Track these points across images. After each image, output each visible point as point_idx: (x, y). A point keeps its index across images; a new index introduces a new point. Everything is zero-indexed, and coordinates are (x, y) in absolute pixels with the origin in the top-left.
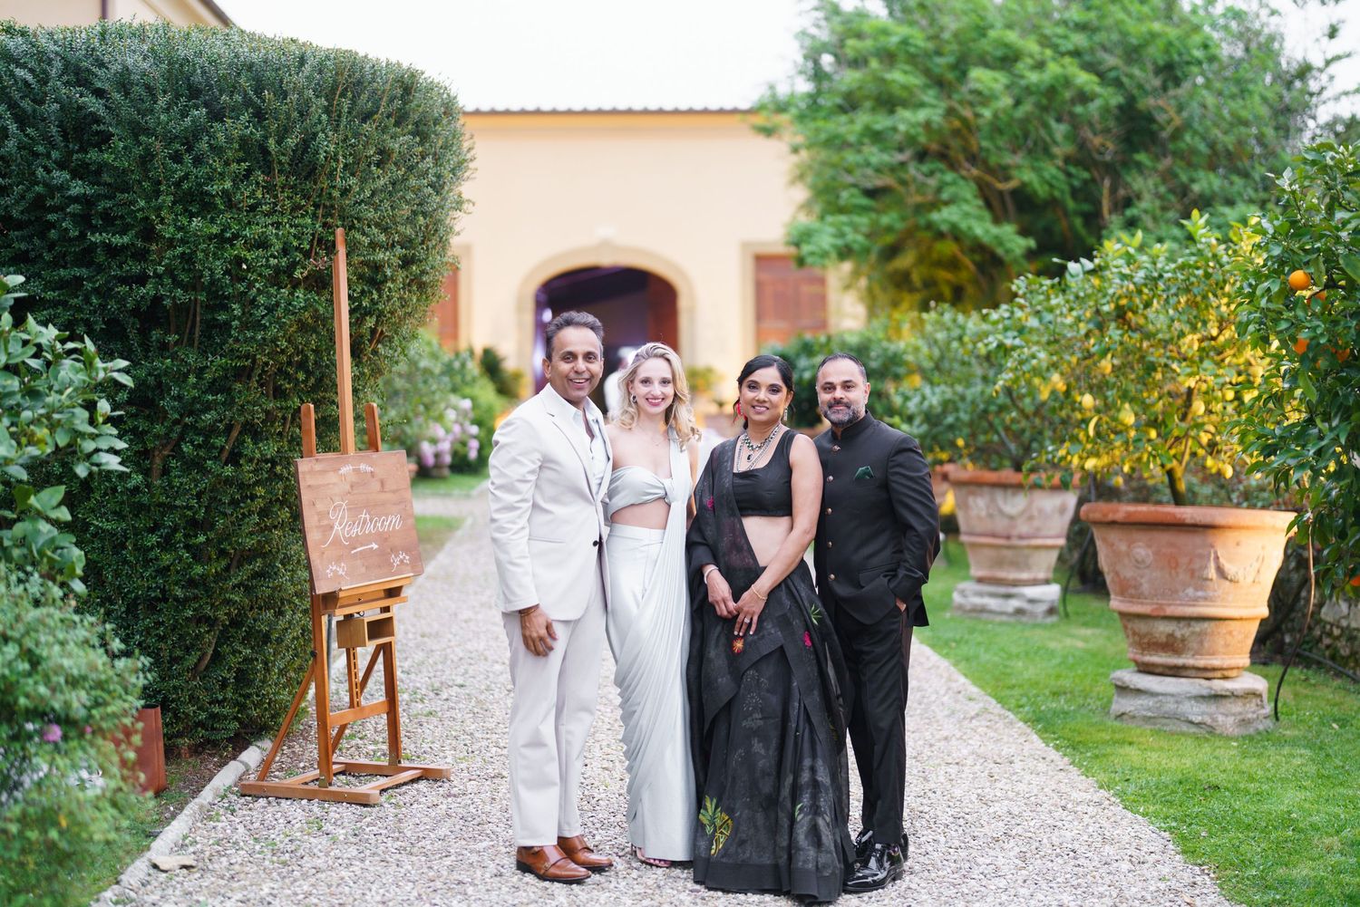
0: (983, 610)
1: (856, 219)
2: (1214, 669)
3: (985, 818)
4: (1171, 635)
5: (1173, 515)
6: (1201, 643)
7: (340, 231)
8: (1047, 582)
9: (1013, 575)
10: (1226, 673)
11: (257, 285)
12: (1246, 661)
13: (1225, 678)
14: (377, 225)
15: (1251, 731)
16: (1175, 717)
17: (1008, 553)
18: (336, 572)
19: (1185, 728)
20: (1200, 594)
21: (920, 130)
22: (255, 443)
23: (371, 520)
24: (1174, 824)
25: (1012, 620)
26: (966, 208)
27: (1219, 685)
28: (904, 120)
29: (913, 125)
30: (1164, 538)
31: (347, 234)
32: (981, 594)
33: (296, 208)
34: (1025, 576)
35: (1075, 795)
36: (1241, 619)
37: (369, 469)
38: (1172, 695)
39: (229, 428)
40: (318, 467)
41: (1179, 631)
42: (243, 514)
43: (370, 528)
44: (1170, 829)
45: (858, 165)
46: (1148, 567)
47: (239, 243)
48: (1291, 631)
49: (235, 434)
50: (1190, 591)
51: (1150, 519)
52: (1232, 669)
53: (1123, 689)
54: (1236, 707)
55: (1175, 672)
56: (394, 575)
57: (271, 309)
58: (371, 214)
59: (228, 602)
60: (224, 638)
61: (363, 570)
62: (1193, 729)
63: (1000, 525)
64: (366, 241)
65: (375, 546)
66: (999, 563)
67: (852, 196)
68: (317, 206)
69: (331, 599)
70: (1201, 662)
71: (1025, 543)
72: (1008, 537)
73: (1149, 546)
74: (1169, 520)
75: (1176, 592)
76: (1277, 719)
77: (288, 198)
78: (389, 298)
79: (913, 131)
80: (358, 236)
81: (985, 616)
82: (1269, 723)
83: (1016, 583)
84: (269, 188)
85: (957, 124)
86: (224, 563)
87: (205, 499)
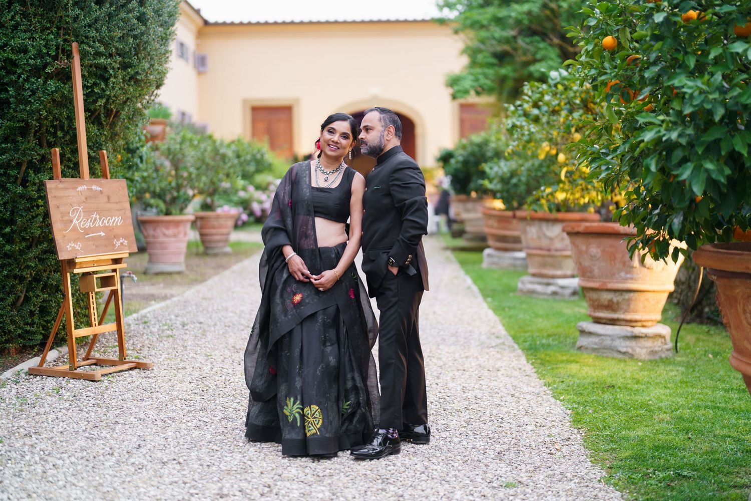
0: (533, 292)
1: (487, 71)
2: (636, 321)
3: (459, 399)
4: (611, 301)
5: (613, 228)
6: (629, 305)
7: (74, 45)
8: (573, 276)
9: (551, 272)
10: (644, 324)
11: (23, 76)
12: (658, 317)
13: (643, 326)
14: (99, 41)
15: (657, 357)
16: (611, 349)
17: (549, 260)
18: (73, 247)
19: (616, 355)
20: (628, 276)
21: (525, 16)
22: (35, 175)
23: (100, 219)
24: (576, 406)
25: (550, 298)
26: (551, 63)
27: (638, 330)
28: (515, 10)
29: (520, 13)
30: (608, 242)
31: (80, 46)
32: (532, 283)
33: (44, 29)
34: (559, 273)
35: (525, 389)
36: (654, 291)
37: (99, 189)
38: (609, 336)
39: (19, 165)
40: (61, 186)
41: (615, 298)
42: (32, 216)
43: (99, 223)
44: (573, 409)
45: (488, 38)
46: (598, 259)
47: (8, 49)
48: (709, 305)
49: (24, 168)
50: (623, 274)
51: (599, 230)
52: (648, 321)
53: (583, 332)
54: (648, 343)
55: (613, 322)
56: (115, 251)
57: (34, 92)
58: (93, 33)
59: (28, 267)
60: (30, 288)
61: (94, 247)
62: (620, 356)
63: (545, 243)
64: (91, 50)
65: (103, 234)
66: (544, 265)
67: (485, 57)
68: (59, 28)
69: (71, 263)
70: (628, 317)
71: (559, 253)
72: (549, 250)
73: (599, 247)
74: (610, 231)
75: (613, 274)
76: (677, 352)
77: (39, 22)
78: (113, 88)
79: (520, 17)
80: (86, 47)
81: (534, 295)
82: (670, 354)
83: (553, 277)
84: (24, 15)
85: (548, 12)
86: (24, 244)
87: (9, 206)
